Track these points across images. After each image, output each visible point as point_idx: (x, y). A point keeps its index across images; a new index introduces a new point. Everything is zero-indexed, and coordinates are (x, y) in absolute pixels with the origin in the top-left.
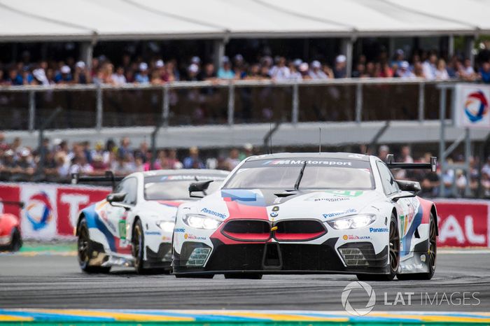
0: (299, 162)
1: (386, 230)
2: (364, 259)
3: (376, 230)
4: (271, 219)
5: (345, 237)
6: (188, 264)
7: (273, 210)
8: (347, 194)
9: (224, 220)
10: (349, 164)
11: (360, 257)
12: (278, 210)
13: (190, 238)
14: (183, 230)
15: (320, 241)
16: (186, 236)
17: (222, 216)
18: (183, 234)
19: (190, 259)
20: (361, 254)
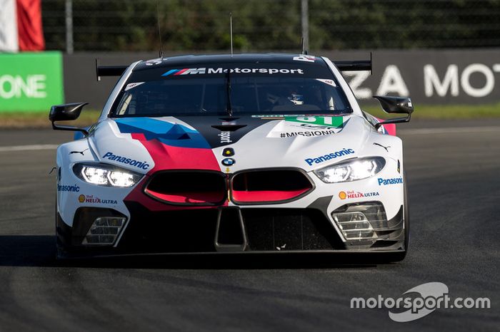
0: (220, 70)
1: (399, 181)
2: (370, 228)
3: (386, 182)
4: (224, 169)
5: (342, 195)
6: (85, 242)
7: (224, 154)
8: (321, 122)
9: (145, 172)
10: (300, 71)
11: (366, 226)
12: (232, 153)
13: (89, 201)
14: (74, 189)
15: (304, 202)
16: (82, 199)
17: (142, 165)
18: (77, 194)
19: (89, 234)
20: (365, 221)
